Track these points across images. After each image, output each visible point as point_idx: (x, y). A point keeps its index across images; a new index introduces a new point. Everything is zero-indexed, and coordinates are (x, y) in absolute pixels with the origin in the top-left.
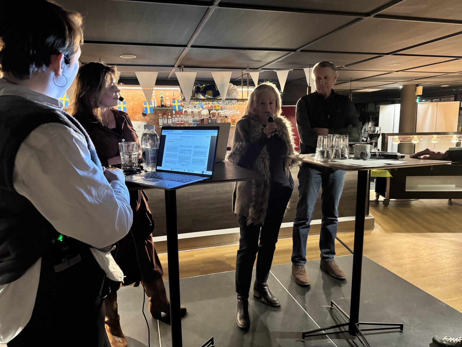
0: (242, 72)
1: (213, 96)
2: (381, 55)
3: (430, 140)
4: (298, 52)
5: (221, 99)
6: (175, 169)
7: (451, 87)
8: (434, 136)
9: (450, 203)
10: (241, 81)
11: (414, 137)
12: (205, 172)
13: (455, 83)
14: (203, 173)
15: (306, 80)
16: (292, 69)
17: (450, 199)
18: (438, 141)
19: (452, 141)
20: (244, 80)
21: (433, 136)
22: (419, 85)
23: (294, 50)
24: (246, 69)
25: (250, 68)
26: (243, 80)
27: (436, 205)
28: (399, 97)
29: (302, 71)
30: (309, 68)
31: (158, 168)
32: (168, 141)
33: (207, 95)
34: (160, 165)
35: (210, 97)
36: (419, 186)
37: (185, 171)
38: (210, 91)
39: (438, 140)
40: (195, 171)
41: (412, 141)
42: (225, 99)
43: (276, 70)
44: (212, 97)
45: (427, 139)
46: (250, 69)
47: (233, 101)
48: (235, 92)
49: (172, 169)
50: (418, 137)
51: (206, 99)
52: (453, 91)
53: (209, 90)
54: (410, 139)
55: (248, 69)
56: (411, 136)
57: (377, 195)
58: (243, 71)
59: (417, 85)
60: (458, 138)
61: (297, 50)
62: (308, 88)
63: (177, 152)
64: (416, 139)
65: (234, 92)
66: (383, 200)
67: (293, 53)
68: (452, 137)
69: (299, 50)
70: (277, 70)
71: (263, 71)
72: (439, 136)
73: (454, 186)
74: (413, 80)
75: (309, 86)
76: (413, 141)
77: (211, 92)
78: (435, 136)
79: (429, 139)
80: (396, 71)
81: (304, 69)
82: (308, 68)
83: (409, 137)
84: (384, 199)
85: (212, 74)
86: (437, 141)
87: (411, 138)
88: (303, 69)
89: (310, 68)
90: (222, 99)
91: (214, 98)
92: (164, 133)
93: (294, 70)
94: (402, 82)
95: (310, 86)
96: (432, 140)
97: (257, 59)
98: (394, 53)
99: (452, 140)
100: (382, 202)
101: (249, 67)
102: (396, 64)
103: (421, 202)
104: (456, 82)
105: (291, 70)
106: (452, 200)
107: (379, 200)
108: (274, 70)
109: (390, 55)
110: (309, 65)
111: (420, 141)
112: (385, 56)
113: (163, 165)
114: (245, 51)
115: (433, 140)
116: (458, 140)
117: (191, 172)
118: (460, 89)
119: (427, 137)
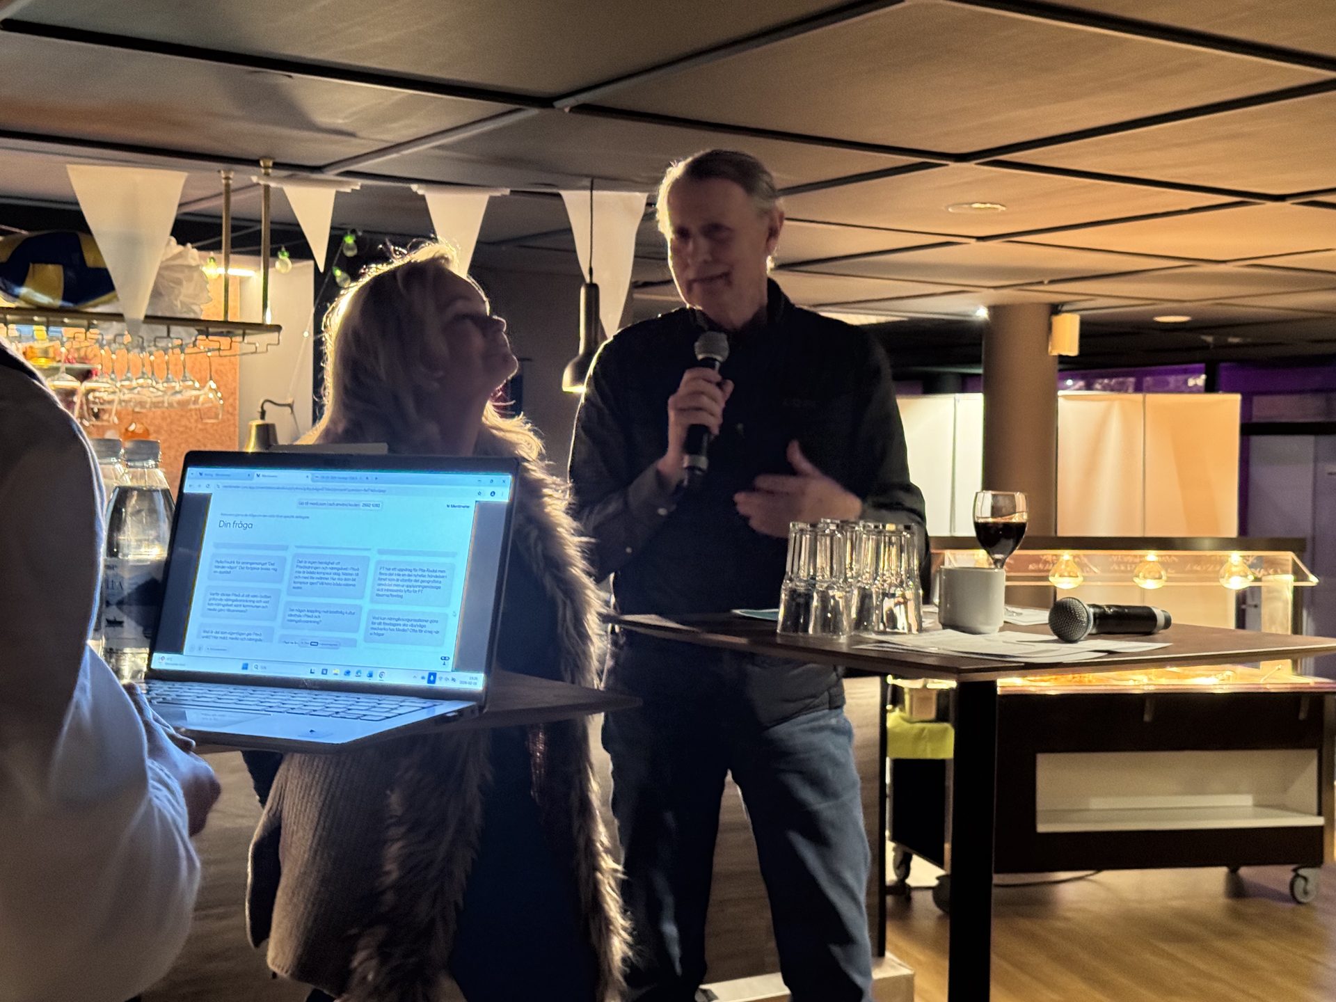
0: (227, 178)
1: (65, 298)
2: (928, 159)
3: (1129, 574)
4: (562, 109)
5: (118, 317)
6: (264, 665)
7: (1198, 326)
8: (1144, 556)
9: (1237, 890)
10: (221, 225)
11: (1061, 558)
12: (444, 676)
13: (1219, 308)
14: (434, 682)
15: (575, 251)
16: (507, 192)
17: (1233, 871)
18: (1164, 578)
19: (1223, 582)
20: (236, 223)
21: (1141, 556)
22: (1065, 308)
23: (545, 102)
24: (255, 163)
25: (278, 160)
26: (233, 219)
27: (1176, 898)
28: (976, 361)
29: (555, 201)
30: (588, 193)
31: (163, 661)
32: (226, 525)
33: (28, 286)
34: (175, 646)
35: (44, 299)
36: (1096, 803)
37: (324, 672)
38: (50, 267)
39: (1163, 573)
40: (384, 670)
41: (1050, 579)
42: (142, 317)
43: (424, 186)
44: (58, 303)
45: (1115, 571)
46: (277, 165)
47: (176, 330)
48: (190, 279)
49: (245, 667)
50: (1078, 556)
51: (17, 309)
52: (1206, 346)
53: (47, 262)
54: (1041, 566)
55: (266, 167)
56: (1048, 554)
57: (899, 859)
58: (229, 171)
59: (1055, 309)
60: (1251, 566)
61: (558, 104)
62: (583, 291)
63: (280, 581)
64: (1068, 569)
65: (185, 283)
66: (934, 883)
67: (533, 112)
68: (1222, 562)
69: (566, 104)
70: (430, 186)
71: (357, 184)
72: (1170, 556)
73: (1247, 800)
74: (1041, 283)
75: (588, 280)
76: (1057, 575)
77: (53, 272)
78: (1152, 555)
79: (1123, 568)
80: (980, 239)
81: (564, 193)
82: (584, 188)
83: (1037, 560)
84: (938, 878)
85: (71, 174)
86: (1160, 578)
87: (1046, 562)
88: (559, 196)
89: (595, 192)
90: (126, 316)
91: (70, 305)
92: (199, 482)
93: (517, 197)
94: (992, 291)
95: (595, 281)
96: (1137, 576)
97: (339, 122)
98: (991, 156)
99: (1223, 577)
100: (929, 894)
101: (270, 158)
102: (983, 206)
103: (1108, 888)
104: (1225, 304)
105: (497, 194)
106: (1244, 872)
107: (911, 881)
108: (414, 187)
109: (971, 165)
110: (587, 176)
111: (1085, 579)
112: (952, 165)
113: (192, 649)
114: (290, 77)
115: (1141, 575)
116: (1251, 577)
117: (364, 679)
118: (1235, 336)
119: (1115, 559)
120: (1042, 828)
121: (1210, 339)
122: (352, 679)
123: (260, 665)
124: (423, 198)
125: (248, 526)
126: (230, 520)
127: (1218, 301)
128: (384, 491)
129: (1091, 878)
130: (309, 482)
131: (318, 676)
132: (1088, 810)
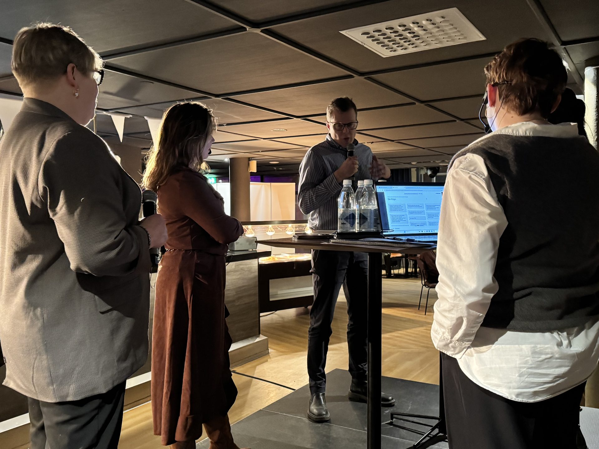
22: (252, 159)
49: (405, 232)
59: (249, 159)
80: (264, 139)
92: (380, 189)
113: (391, 229)
117: (431, 232)
118: (281, 168)
119: (263, 227)
120: (271, 300)
121: (275, 168)
122: (428, 232)
123: (408, 231)
124: (110, 116)
125: (394, 200)
126: (390, 198)
127: (292, 158)
128: (422, 190)
129: (275, 313)
130: (405, 189)
131: (421, 232)
132: (277, 294)
